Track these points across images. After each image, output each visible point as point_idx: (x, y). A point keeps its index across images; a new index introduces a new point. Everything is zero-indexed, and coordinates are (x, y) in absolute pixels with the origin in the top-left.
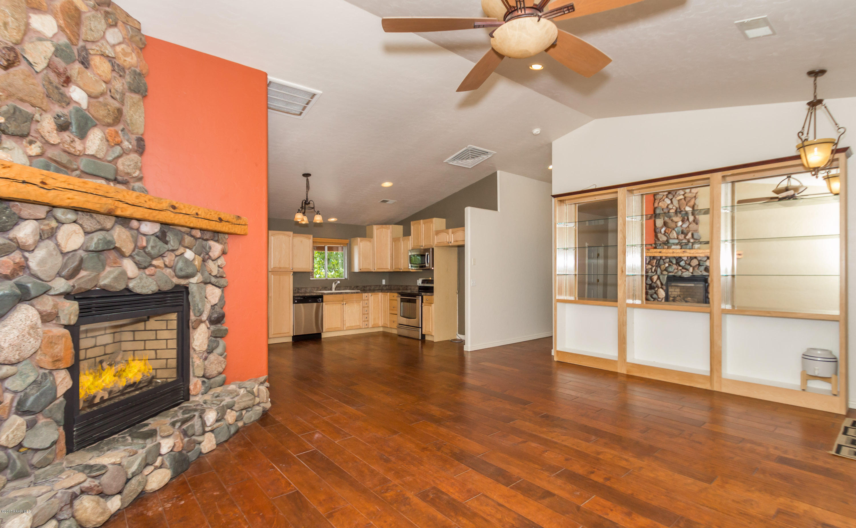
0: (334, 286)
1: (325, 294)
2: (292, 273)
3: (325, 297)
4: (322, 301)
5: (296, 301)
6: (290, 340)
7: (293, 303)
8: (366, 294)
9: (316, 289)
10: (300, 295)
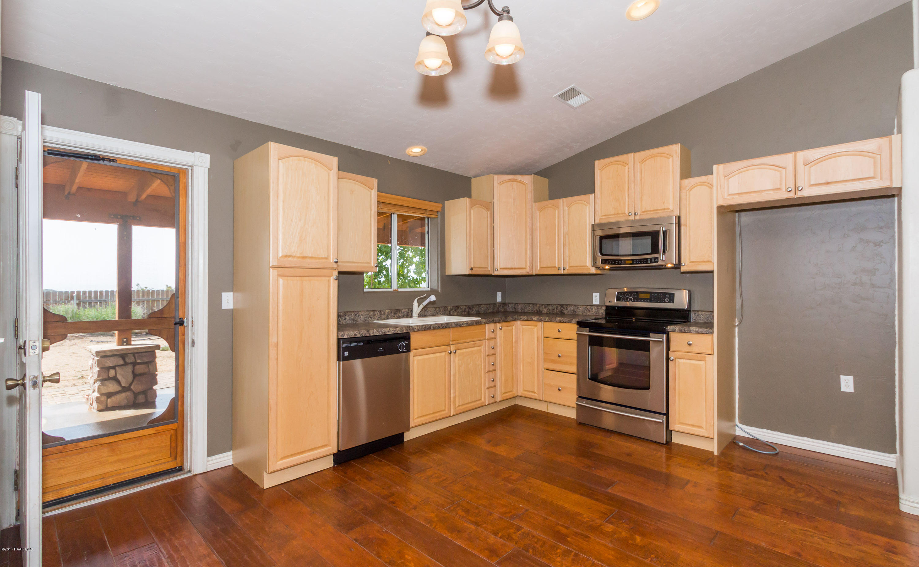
0: (416, 308)
1: (411, 329)
2: (335, 273)
3: (415, 339)
4: (409, 350)
5: (346, 354)
6: (329, 463)
7: (339, 360)
8: (492, 326)
9: (378, 315)
10: (356, 335)
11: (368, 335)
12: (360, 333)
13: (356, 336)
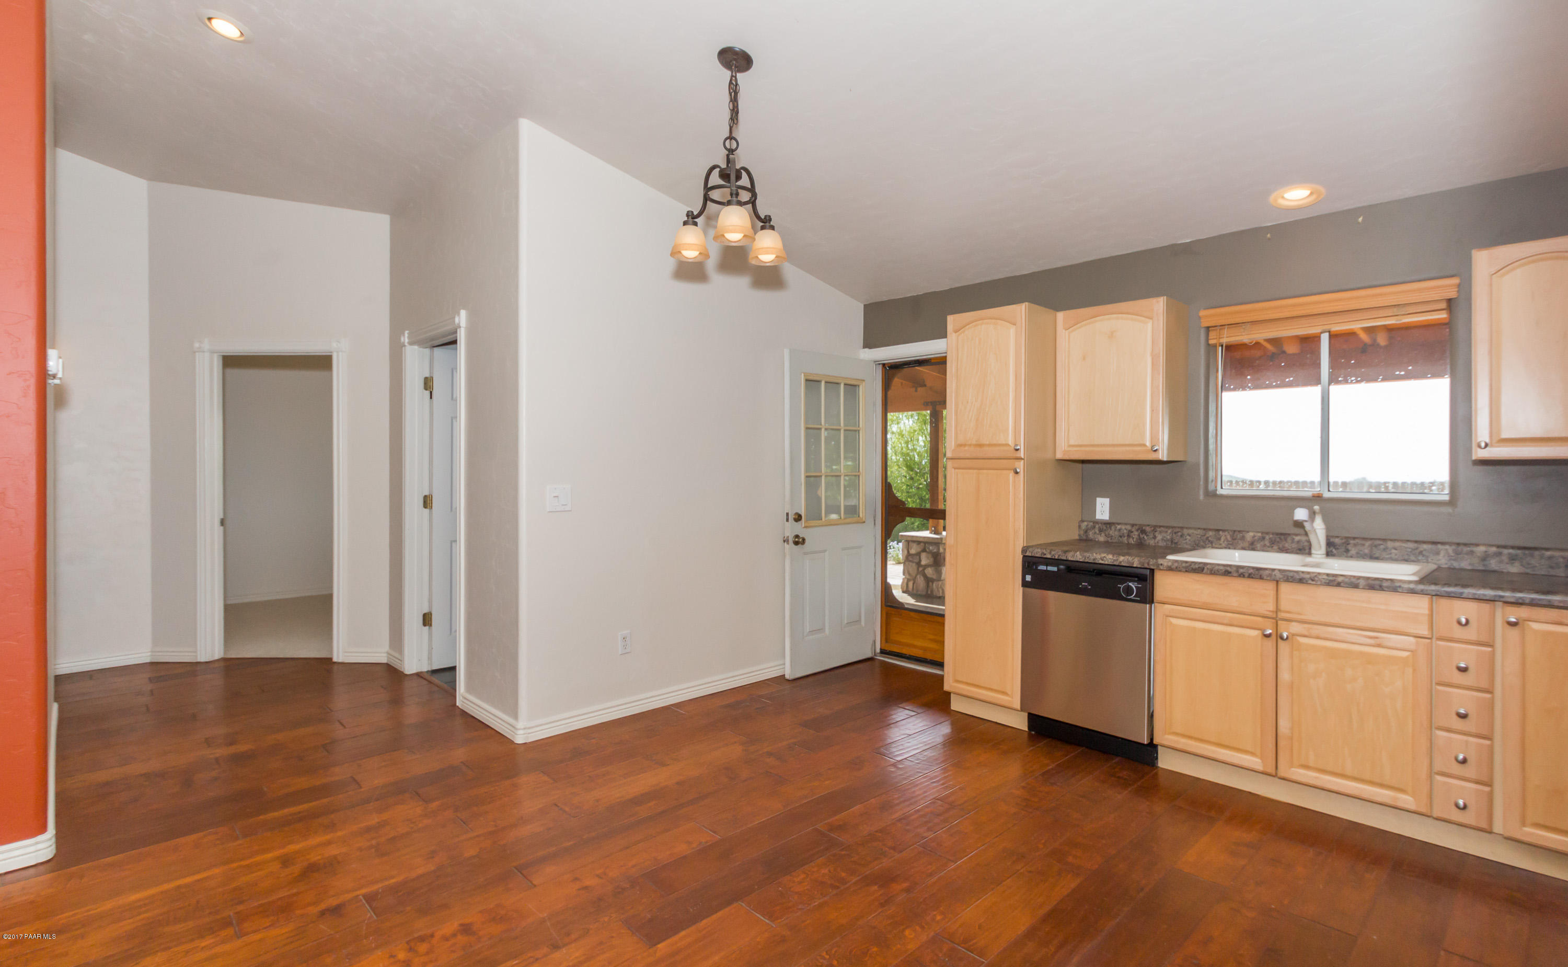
5: (1028, 578)
6: (1021, 724)
7: (1022, 584)
9: (1227, 539)
10: (1045, 554)
11: (1064, 558)
12: (1050, 553)
13: (1045, 556)
